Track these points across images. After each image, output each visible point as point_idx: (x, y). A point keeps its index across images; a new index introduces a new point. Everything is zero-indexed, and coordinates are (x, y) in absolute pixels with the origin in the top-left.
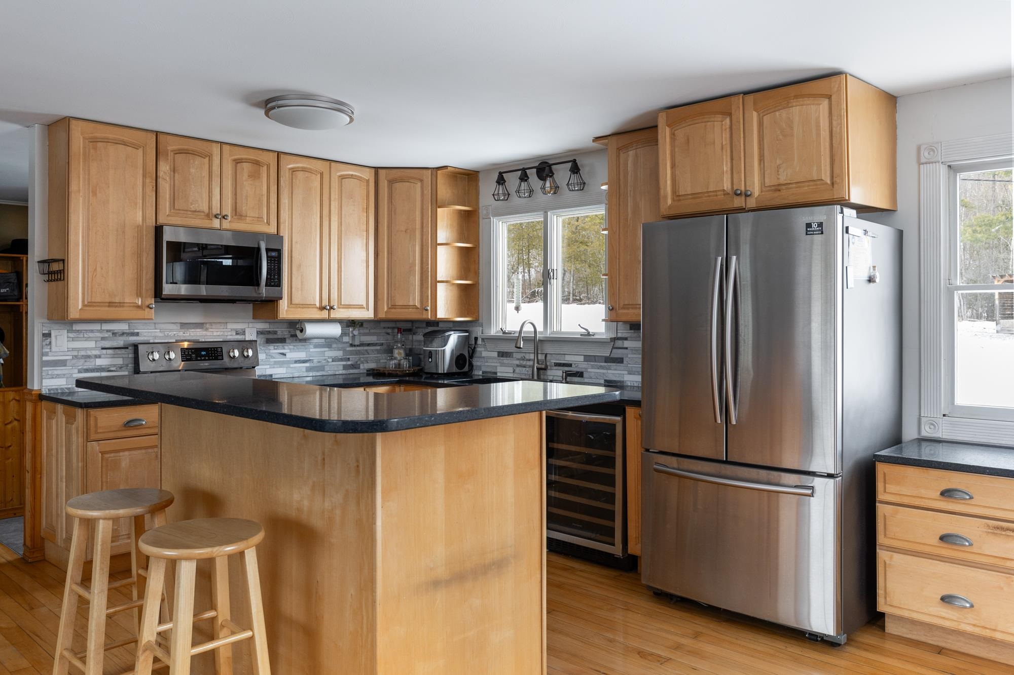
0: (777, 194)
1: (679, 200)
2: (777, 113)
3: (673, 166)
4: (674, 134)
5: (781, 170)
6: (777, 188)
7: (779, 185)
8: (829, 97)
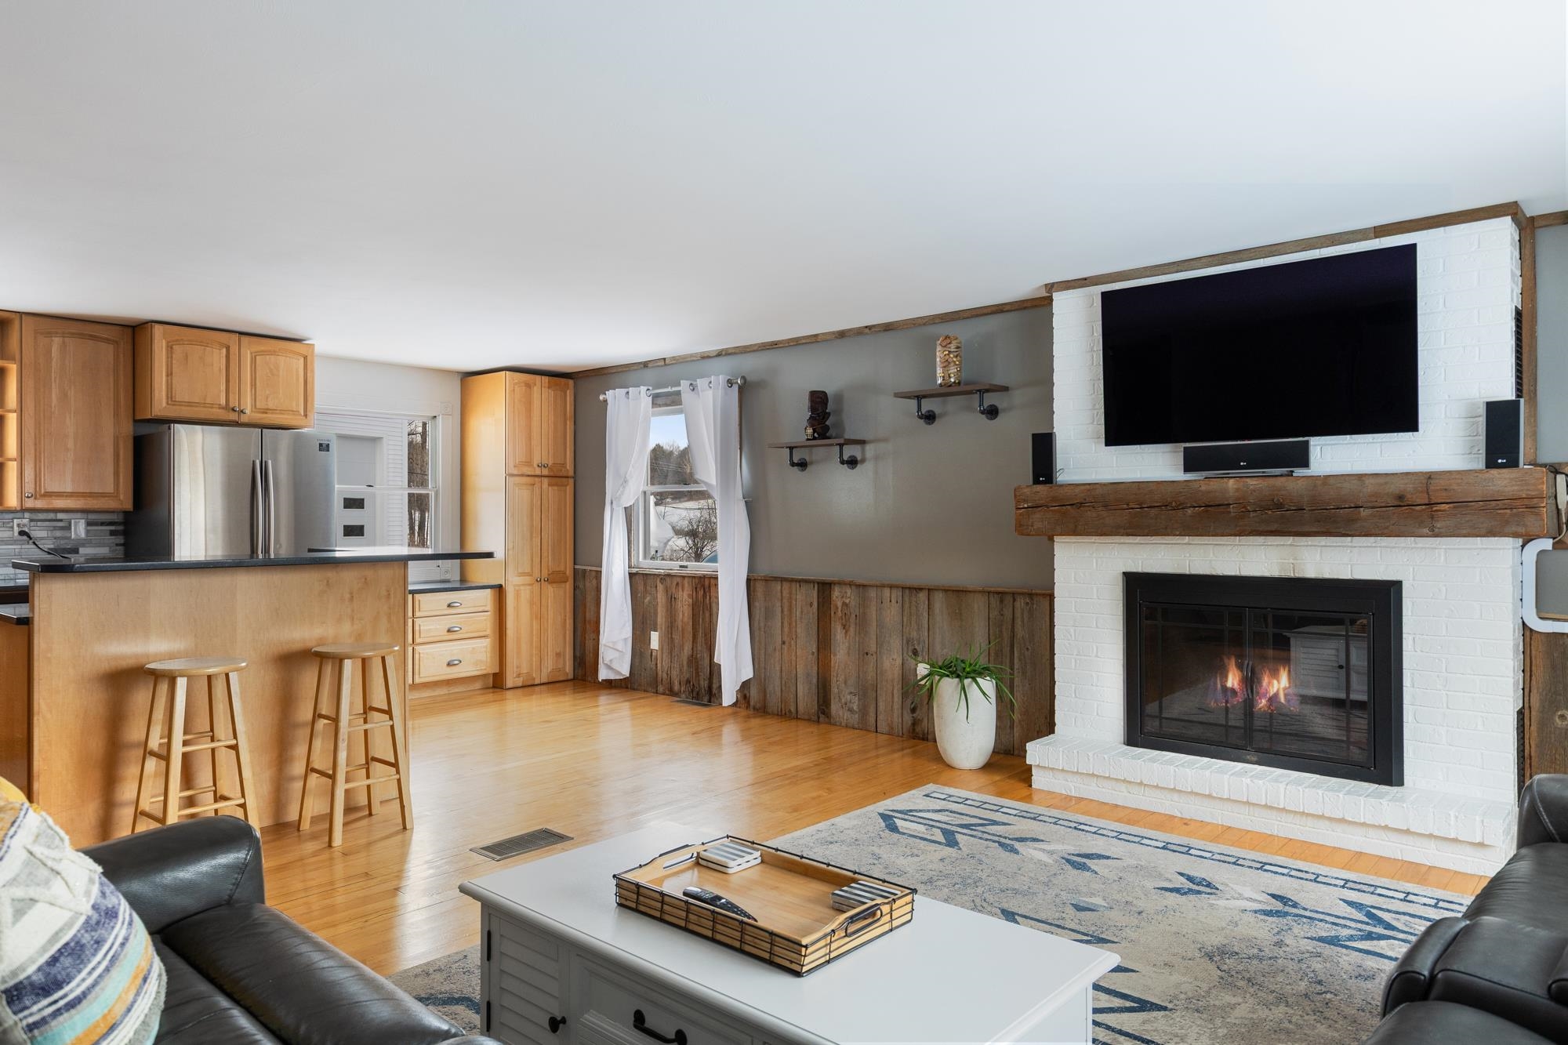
0: (264, 415)
1: (174, 405)
2: (268, 357)
3: (169, 374)
4: (172, 348)
5: (269, 399)
6: (265, 411)
7: (267, 409)
8: (305, 358)
